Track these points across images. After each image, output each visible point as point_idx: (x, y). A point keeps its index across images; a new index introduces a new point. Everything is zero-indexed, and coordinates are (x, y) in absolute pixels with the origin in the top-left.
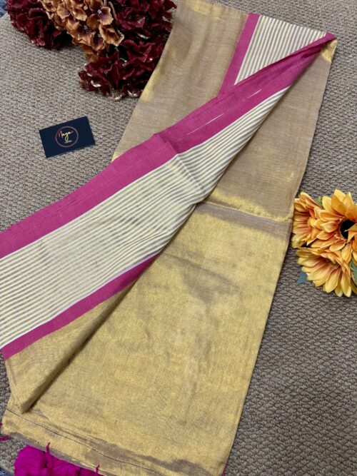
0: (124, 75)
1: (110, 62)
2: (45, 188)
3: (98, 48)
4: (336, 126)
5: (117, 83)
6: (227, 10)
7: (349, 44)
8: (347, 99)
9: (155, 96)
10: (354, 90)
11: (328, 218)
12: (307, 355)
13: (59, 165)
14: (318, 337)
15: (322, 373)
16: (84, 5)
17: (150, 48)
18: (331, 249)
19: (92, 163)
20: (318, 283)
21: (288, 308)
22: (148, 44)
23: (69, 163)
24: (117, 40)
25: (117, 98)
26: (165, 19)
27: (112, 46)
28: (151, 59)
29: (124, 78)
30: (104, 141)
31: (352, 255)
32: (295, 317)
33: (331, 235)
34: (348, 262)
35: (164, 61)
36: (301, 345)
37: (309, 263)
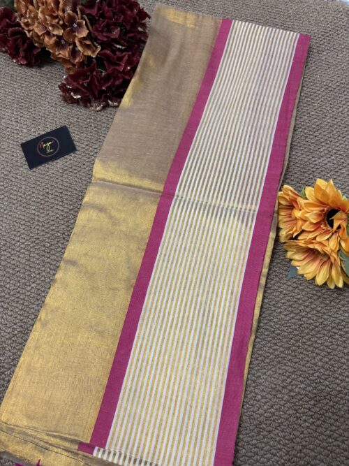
0: (103, 85)
1: (88, 73)
2: (30, 199)
3: (77, 61)
4: (316, 120)
5: (96, 93)
6: (201, 17)
7: (322, 42)
8: (324, 94)
9: (135, 103)
10: (330, 85)
11: (312, 209)
12: (305, 352)
13: (43, 176)
14: (314, 333)
15: (322, 370)
16: (60, 20)
17: (126, 57)
18: (318, 239)
19: (75, 172)
20: (309, 277)
21: (280, 305)
22: (124, 54)
23: (53, 173)
24: (94, 52)
25: (98, 108)
26: (140, 29)
27: (89, 58)
28: (129, 68)
29: (104, 88)
30: (86, 150)
31: (340, 244)
32: (288, 313)
33: (317, 225)
34: (336, 251)
35: (141, 68)
36: (297, 341)
37: (297, 257)
